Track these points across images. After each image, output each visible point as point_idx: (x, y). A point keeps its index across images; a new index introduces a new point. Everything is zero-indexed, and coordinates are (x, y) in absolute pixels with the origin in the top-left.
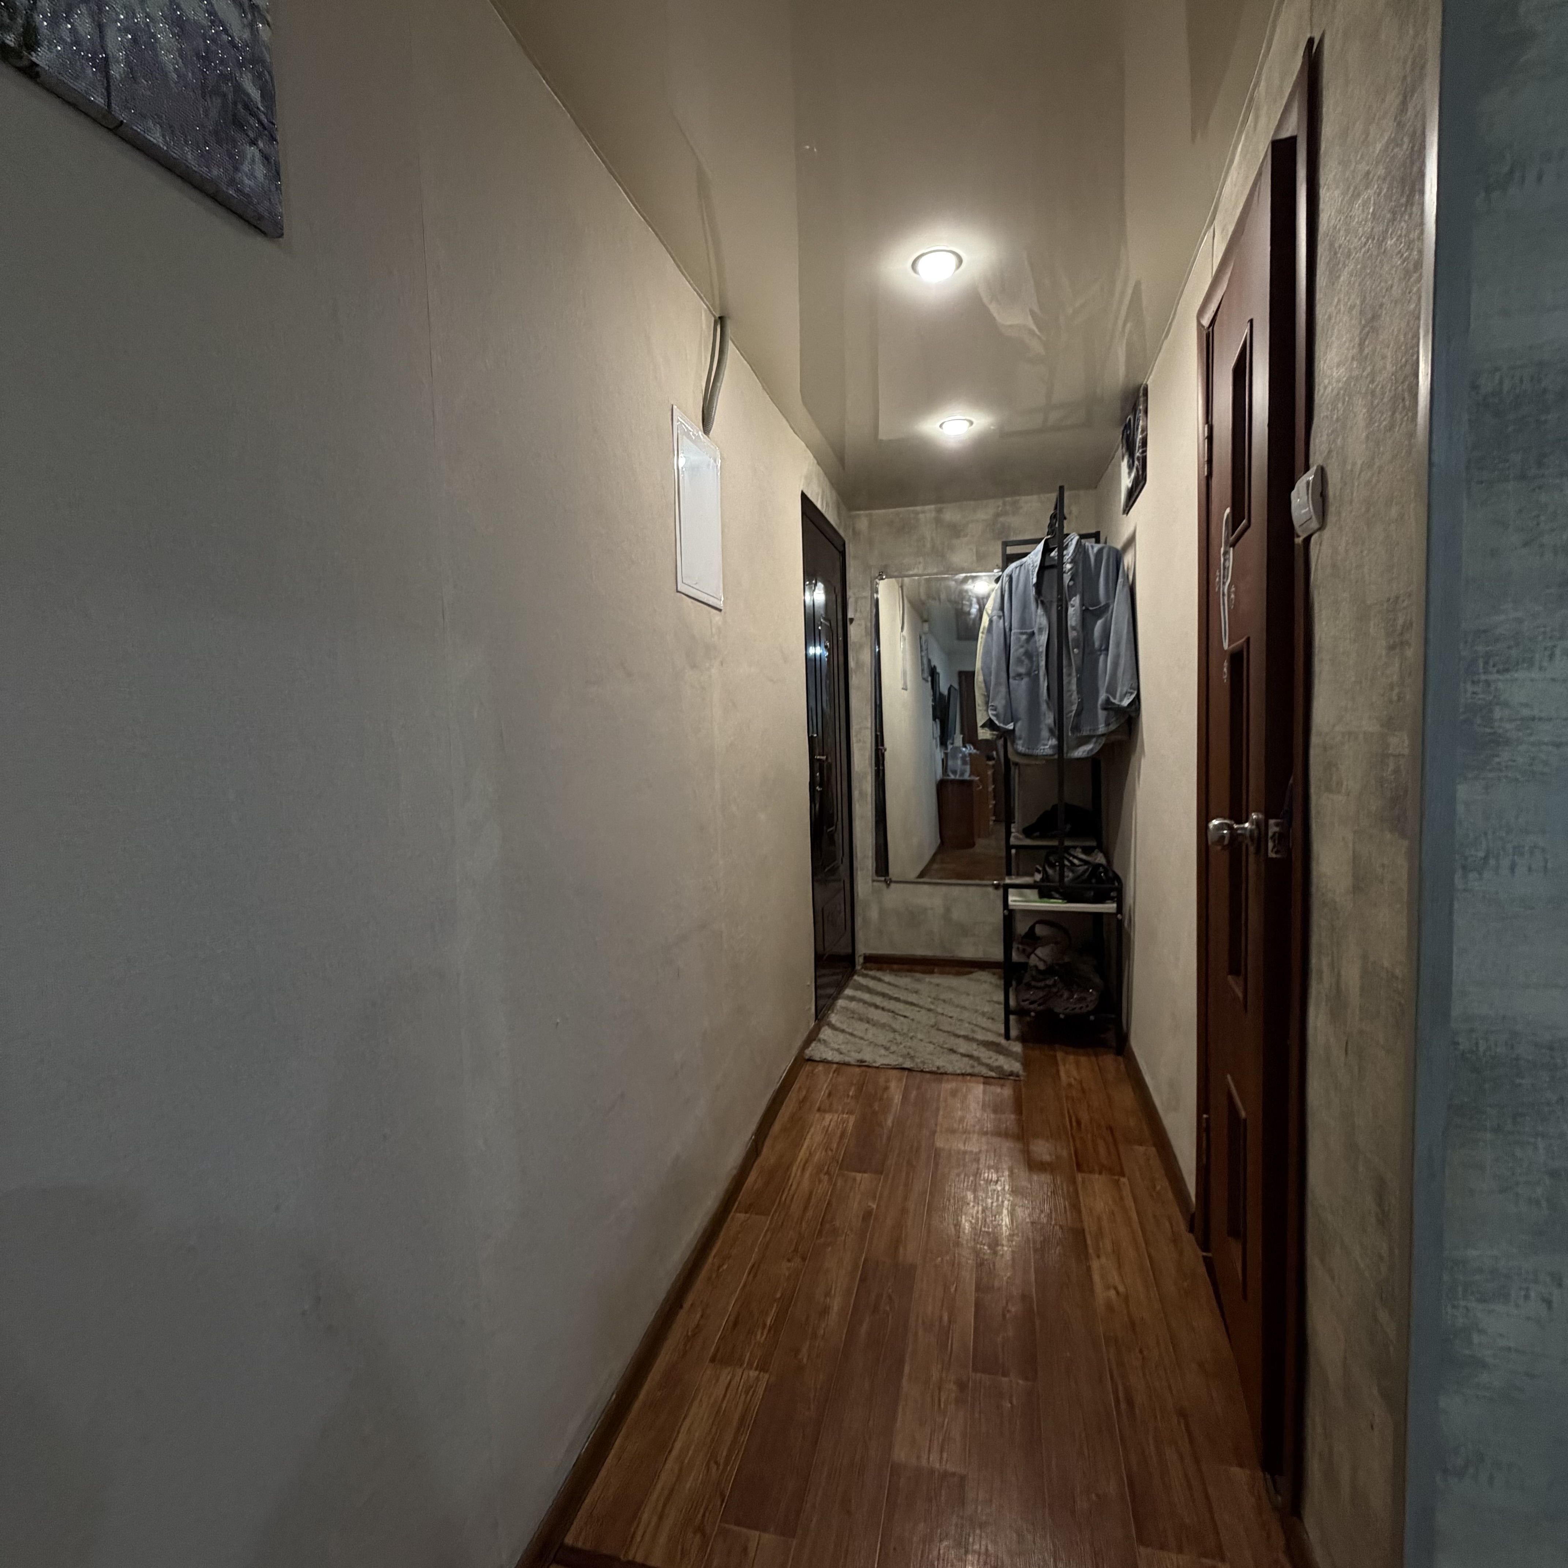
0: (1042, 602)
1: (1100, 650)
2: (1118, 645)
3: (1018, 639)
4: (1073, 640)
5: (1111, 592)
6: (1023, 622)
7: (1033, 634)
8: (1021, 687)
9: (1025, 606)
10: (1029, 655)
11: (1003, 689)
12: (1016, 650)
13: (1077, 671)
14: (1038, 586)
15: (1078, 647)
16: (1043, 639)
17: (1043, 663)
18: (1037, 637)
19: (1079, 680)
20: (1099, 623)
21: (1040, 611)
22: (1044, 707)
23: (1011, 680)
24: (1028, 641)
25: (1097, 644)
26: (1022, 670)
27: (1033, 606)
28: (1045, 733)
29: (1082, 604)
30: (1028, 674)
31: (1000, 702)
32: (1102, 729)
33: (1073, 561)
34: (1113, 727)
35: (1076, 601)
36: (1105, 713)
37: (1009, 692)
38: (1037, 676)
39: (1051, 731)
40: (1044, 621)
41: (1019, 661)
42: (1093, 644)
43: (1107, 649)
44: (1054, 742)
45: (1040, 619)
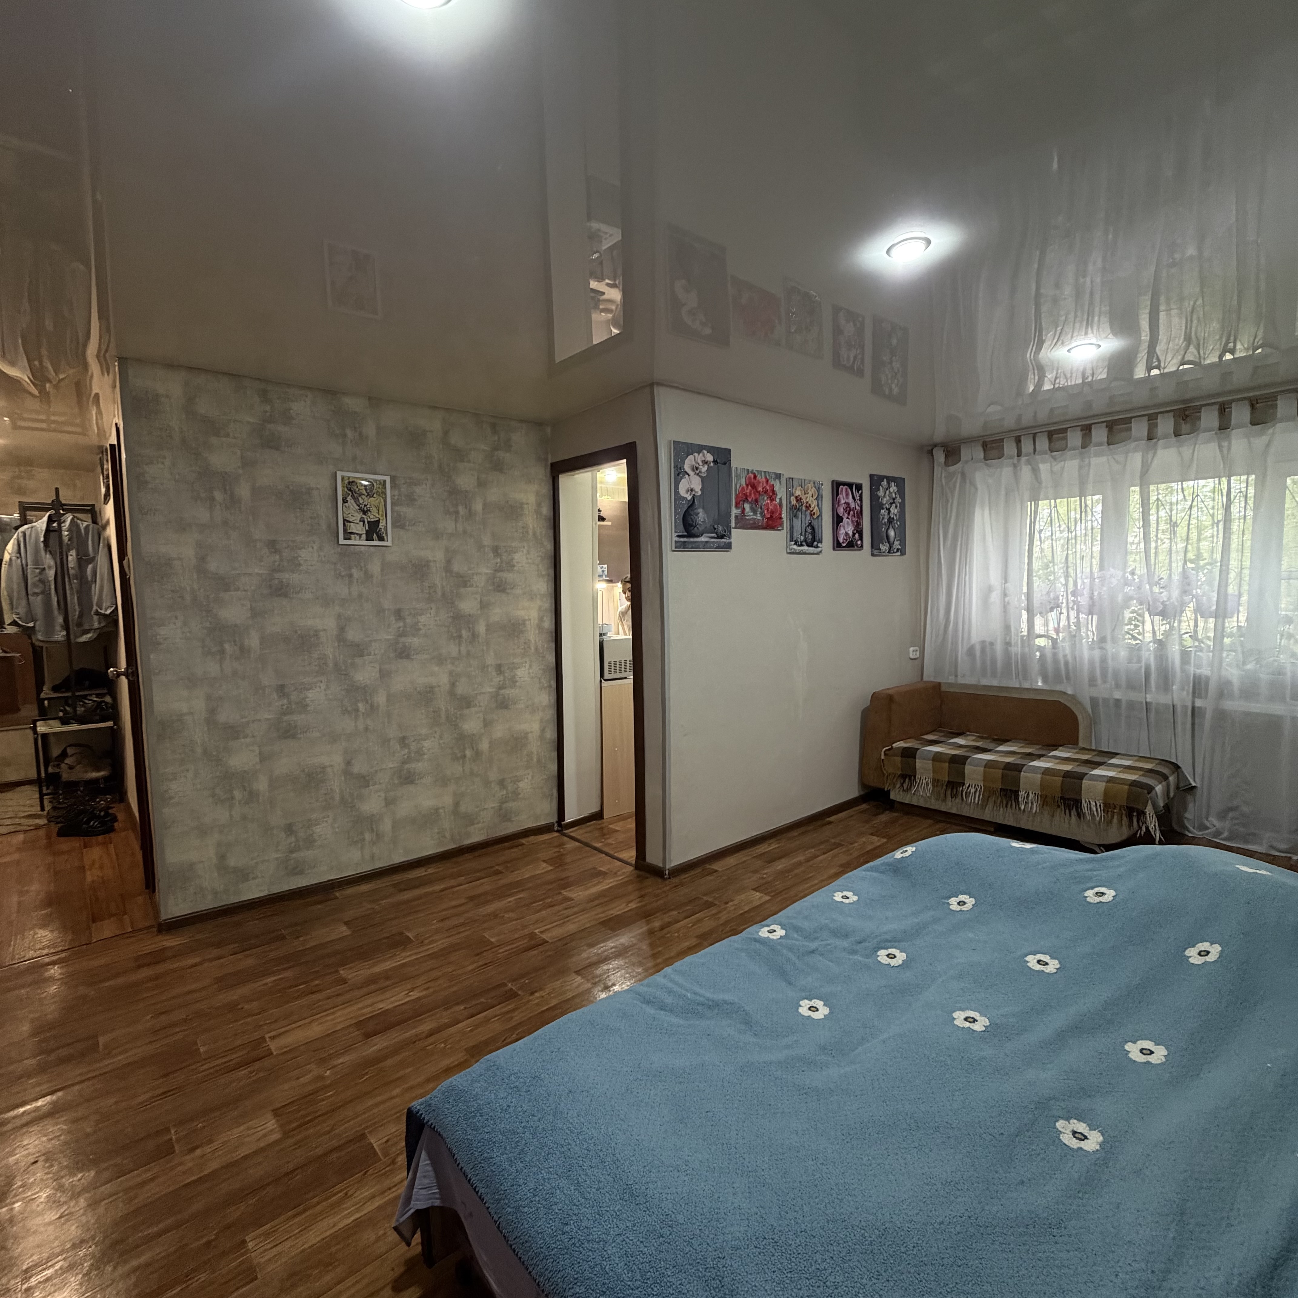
0: (50, 551)
1: (92, 581)
2: (102, 580)
3: (33, 572)
4: (73, 575)
5: (96, 551)
6: (37, 562)
7: (44, 569)
8: (37, 602)
9: (36, 552)
10: (43, 582)
11: (24, 602)
12: (32, 578)
13: (77, 592)
14: (46, 542)
15: (77, 579)
16: (51, 574)
17: (53, 587)
18: (47, 571)
19: (78, 598)
20: (90, 566)
21: (48, 556)
22: (56, 612)
23: (30, 597)
24: (40, 573)
25: (90, 579)
26: (37, 591)
27: (43, 552)
28: (58, 628)
29: (78, 555)
30: (43, 593)
31: (22, 610)
32: (96, 625)
33: (69, 530)
34: (102, 625)
35: (73, 553)
36: (98, 617)
37: (29, 603)
38: (50, 594)
39: (62, 626)
40: (52, 563)
41: (35, 585)
42: (87, 578)
43: (95, 581)
44: (64, 633)
45: (48, 560)
